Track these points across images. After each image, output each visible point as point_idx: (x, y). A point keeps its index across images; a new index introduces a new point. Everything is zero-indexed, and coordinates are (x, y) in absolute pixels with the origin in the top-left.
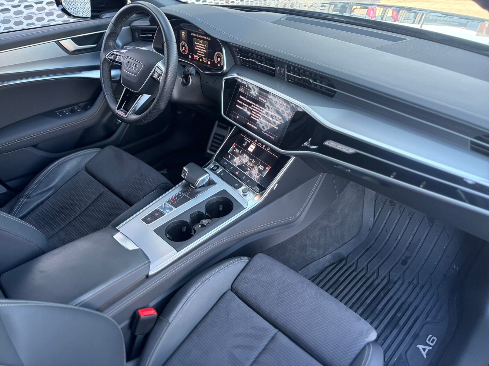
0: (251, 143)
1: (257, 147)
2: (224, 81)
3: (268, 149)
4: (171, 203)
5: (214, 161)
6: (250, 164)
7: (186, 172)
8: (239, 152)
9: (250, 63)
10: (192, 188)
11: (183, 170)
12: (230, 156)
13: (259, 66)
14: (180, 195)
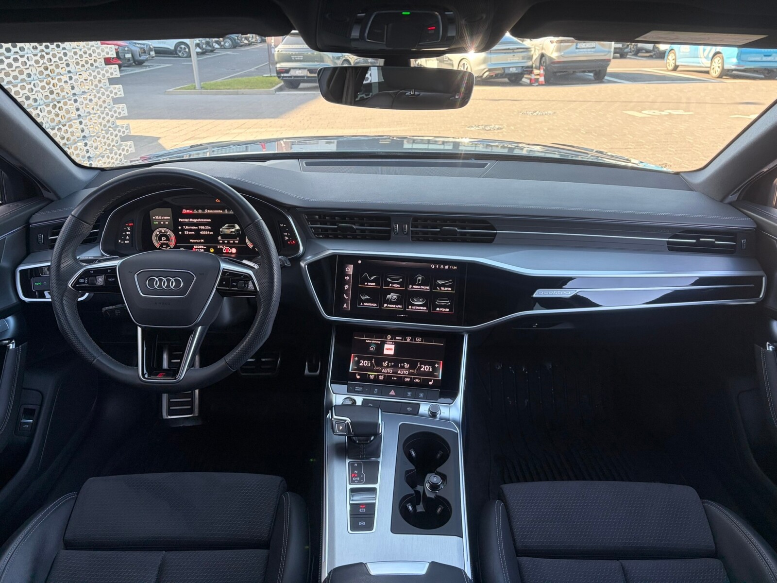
0: (383, 343)
1: (396, 344)
2: (306, 266)
3: (418, 340)
4: (359, 482)
5: (335, 395)
6: (404, 372)
7: (345, 420)
8: (372, 364)
9: (338, 231)
10: (364, 444)
11: (334, 422)
12: (358, 375)
13: (357, 231)
14: (356, 465)
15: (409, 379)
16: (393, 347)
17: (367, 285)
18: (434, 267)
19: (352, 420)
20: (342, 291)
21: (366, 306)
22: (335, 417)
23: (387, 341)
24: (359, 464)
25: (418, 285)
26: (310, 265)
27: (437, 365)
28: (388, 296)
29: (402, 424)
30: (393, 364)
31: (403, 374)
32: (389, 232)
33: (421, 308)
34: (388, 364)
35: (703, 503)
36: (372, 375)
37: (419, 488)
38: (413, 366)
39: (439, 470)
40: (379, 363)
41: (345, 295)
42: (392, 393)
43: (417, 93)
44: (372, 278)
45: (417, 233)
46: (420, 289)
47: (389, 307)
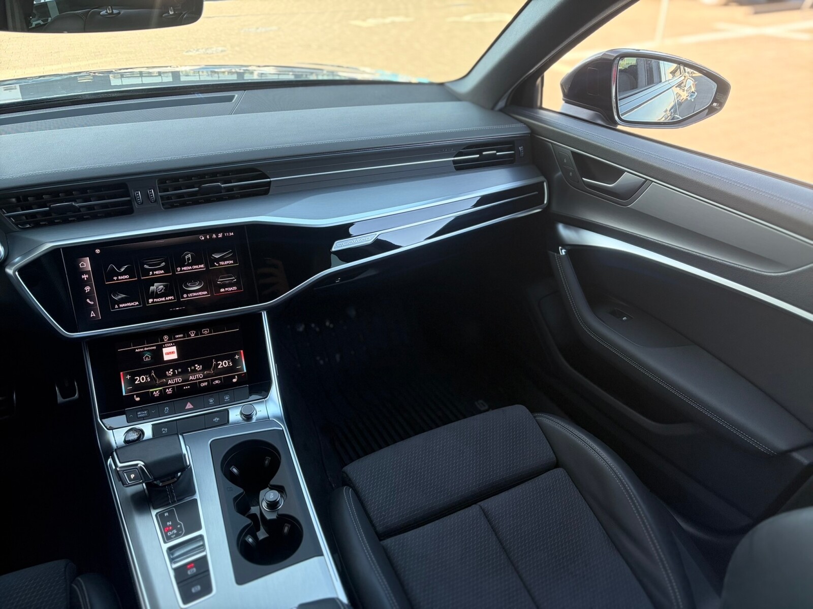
1: (177, 344)
2: (17, 273)
3: (206, 332)
4: (178, 535)
5: (111, 431)
6: (197, 375)
7: (137, 465)
8: (151, 377)
9: (53, 214)
10: (170, 484)
11: (120, 473)
12: (137, 397)
13: (81, 209)
14: (166, 514)
15: (206, 384)
16: (174, 349)
17: (118, 280)
18: (203, 238)
19: (146, 462)
20: (81, 296)
21: (124, 307)
22: (120, 465)
23: (164, 344)
24: (171, 512)
25: (188, 265)
26: (22, 271)
27: (237, 357)
28: (152, 288)
29: (212, 441)
30: (180, 370)
31: (197, 379)
32: (129, 203)
33: (200, 293)
34: (174, 372)
35: (535, 417)
36: (156, 391)
37: (254, 510)
38: (207, 365)
39: (273, 482)
40: (161, 373)
41: (88, 300)
42: (189, 406)
43: (115, 11)
44: (122, 270)
45: (169, 197)
46: (193, 269)
47: (156, 302)
